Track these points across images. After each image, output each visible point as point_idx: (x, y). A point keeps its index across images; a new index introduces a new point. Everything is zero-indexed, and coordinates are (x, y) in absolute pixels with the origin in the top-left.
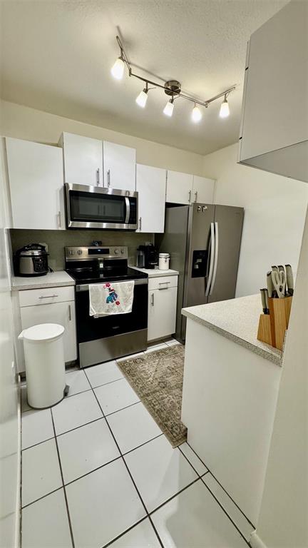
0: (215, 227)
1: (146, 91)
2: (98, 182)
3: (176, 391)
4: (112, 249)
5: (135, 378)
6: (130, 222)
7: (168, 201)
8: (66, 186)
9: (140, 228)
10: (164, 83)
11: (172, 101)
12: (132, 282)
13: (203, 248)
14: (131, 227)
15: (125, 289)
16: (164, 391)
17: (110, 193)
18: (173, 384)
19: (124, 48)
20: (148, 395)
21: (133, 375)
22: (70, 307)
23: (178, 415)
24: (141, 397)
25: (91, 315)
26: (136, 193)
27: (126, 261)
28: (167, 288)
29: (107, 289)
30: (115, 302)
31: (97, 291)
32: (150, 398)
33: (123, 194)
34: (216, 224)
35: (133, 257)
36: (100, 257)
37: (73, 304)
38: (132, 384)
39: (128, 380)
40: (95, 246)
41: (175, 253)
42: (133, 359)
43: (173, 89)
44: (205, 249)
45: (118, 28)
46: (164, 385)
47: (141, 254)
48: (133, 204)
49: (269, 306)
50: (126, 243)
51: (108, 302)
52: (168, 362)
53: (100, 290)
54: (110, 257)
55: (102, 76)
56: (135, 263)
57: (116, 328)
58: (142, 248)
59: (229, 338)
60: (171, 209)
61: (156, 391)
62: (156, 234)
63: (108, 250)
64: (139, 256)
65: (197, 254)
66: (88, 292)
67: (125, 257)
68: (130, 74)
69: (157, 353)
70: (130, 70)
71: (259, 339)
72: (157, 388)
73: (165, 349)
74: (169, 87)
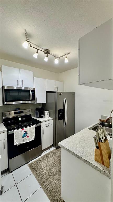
0: (65, 100)
1: (37, 52)
2: (18, 85)
3: (57, 177)
4: (24, 111)
5: (37, 173)
6: (32, 100)
7: (47, 91)
8: (3, 87)
9: (36, 102)
10: (44, 50)
11: (47, 56)
12: (34, 126)
13: (62, 108)
14: (33, 102)
15: (31, 130)
16: (51, 177)
17: (23, 89)
18: (55, 172)
19: (28, 37)
20: (44, 182)
21: (36, 171)
22: (4, 142)
23: (59, 192)
24: (41, 184)
25: (15, 145)
26: (34, 89)
27: (31, 115)
28: (49, 126)
29: (23, 131)
30: (26, 136)
31: (18, 132)
32: (45, 184)
33: (29, 89)
34: (66, 99)
35: (34, 113)
36: (19, 115)
37: (6, 141)
38: (36, 177)
39: (34, 174)
40: (17, 110)
41: (51, 110)
42: (35, 161)
43: (47, 52)
44: (62, 109)
45: (25, 30)
46: (51, 174)
47: (37, 112)
48: (33, 93)
49: (98, 145)
50: (30, 108)
51: (23, 137)
52: (52, 160)
53: (20, 132)
54: (24, 114)
55: (19, 46)
56: (35, 115)
57: (27, 148)
58: (37, 109)
59: (82, 160)
60: (48, 94)
61: (48, 179)
62: (43, 103)
63: (23, 111)
64: (36, 113)
65: (59, 111)
66: (13, 134)
67: (30, 113)
68: (31, 46)
69: (46, 156)
70: (31, 45)
71: (96, 160)
72: (48, 177)
73: (50, 153)
74: (46, 52)
